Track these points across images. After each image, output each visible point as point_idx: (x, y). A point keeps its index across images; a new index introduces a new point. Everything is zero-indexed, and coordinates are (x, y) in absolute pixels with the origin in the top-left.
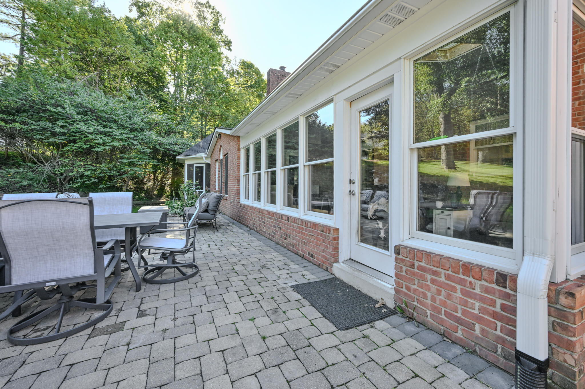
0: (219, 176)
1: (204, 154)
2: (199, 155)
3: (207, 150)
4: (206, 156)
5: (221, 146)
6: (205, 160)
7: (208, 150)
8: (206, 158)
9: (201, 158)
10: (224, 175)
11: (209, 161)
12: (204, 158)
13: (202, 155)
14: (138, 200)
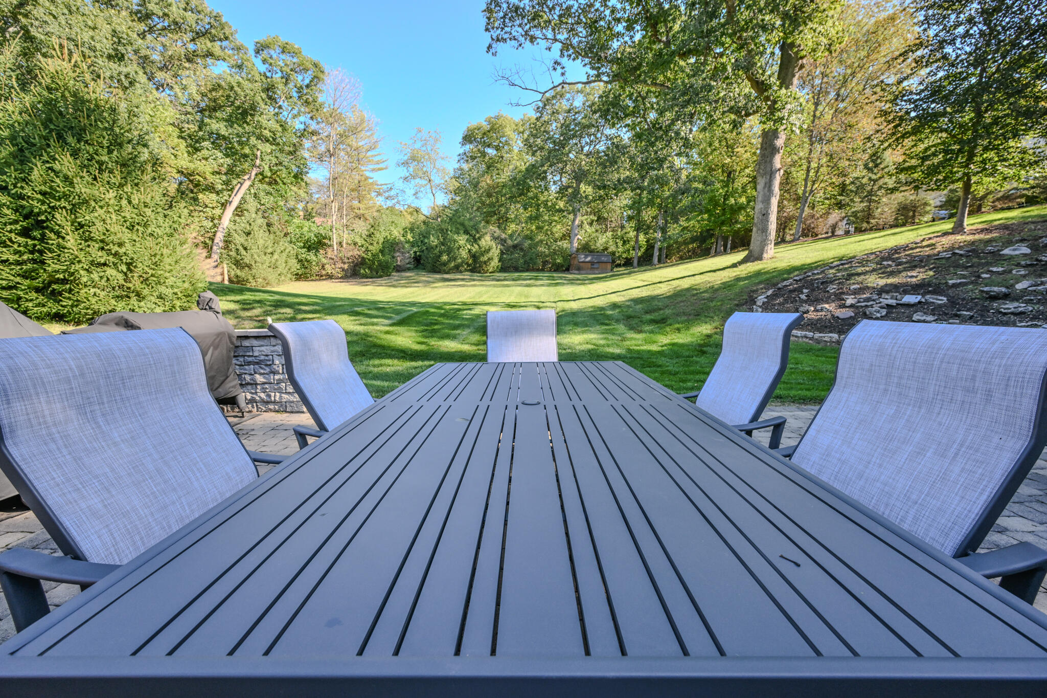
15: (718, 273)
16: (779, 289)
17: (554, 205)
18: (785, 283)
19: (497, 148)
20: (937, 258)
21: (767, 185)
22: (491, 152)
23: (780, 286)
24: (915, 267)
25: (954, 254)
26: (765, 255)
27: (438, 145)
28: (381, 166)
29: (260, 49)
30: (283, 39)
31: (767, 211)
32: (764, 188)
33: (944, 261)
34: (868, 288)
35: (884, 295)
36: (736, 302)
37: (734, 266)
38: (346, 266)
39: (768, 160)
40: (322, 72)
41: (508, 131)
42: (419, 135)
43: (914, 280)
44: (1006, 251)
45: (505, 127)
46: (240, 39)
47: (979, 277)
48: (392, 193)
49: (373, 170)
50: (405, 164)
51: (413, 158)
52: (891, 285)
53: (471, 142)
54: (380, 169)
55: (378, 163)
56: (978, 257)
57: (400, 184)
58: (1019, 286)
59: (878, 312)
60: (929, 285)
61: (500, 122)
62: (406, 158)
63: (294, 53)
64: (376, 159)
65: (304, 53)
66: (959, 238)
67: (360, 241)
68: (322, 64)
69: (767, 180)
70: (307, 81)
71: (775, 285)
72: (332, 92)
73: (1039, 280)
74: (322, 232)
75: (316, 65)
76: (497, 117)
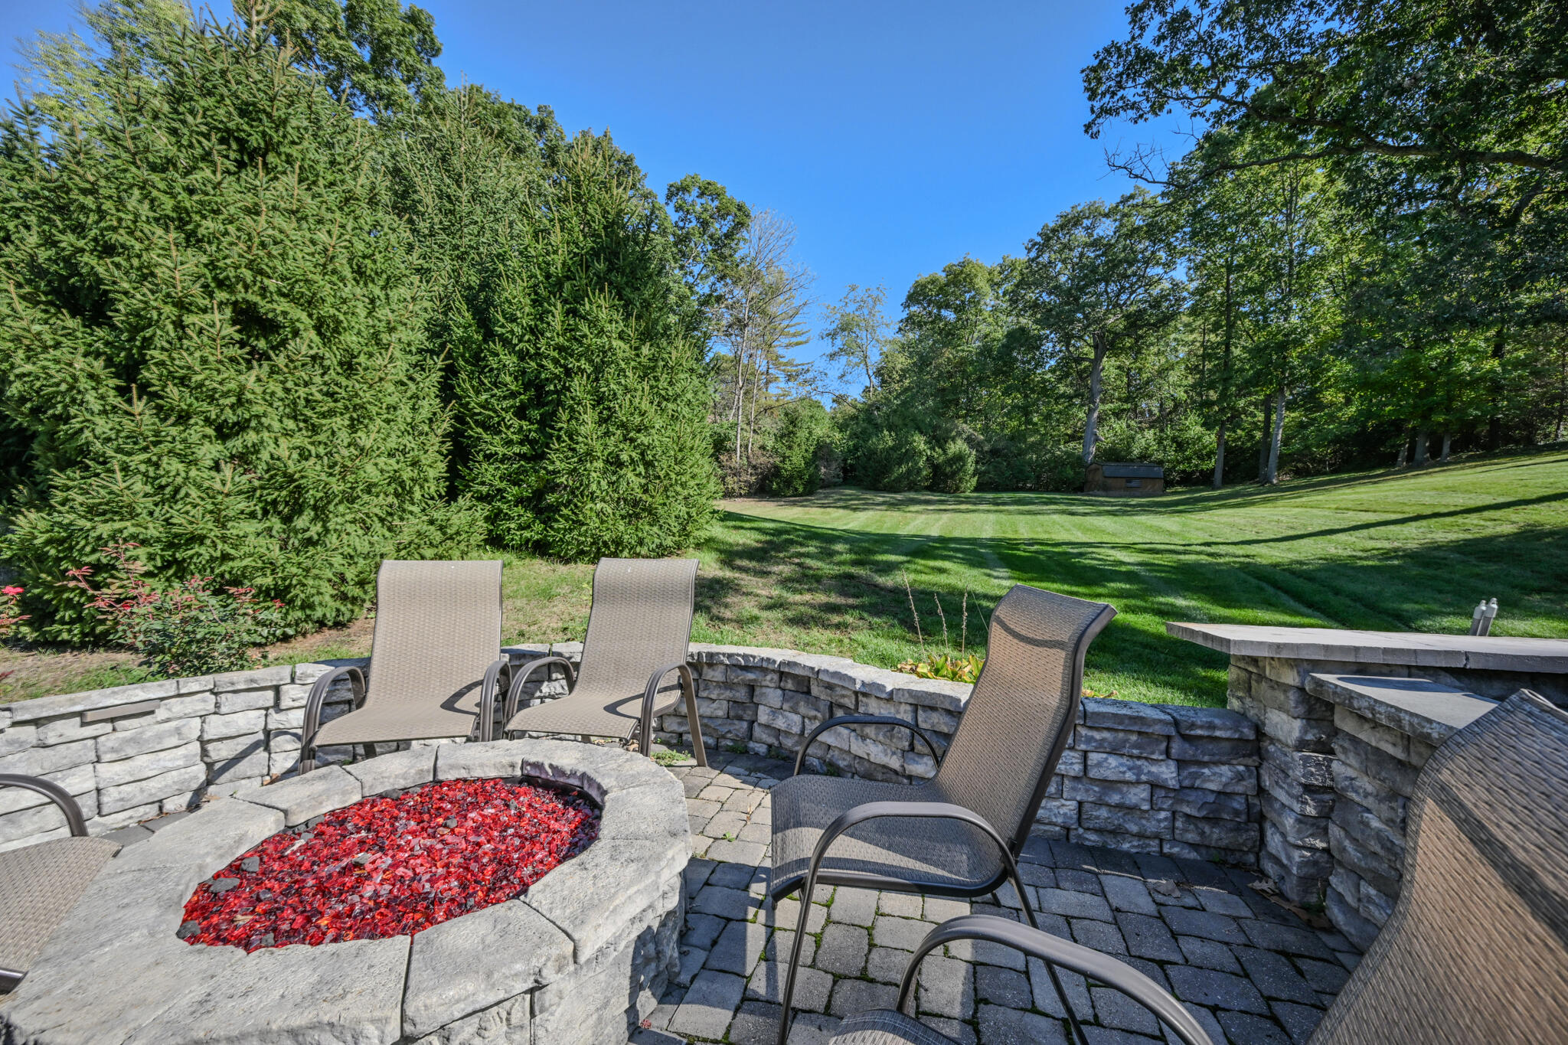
17: (1054, 388)
19: (959, 310)
22: (950, 315)
27: (878, 307)
28: (799, 339)
29: (676, 191)
30: (703, 178)
38: (753, 479)
40: (748, 216)
41: (981, 282)
42: (852, 296)
45: (976, 276)
46: (648, 185)
48: (808, 376)
49: (787, 346)
50: (833, 335)
51: (845, 328)
53: (919, 302)
54: (797, 344)
55: (794, 335)
57: (821, 364)
61: (967, 270)
62: (834, 326)
63: (717, 195)
64: (792, 330)
65: (728, 195)
67: (770, 443)
68: (748, 206)
70: (725, 230)
72: (755, 240)
74: (722, 431)
75: (740, 208)
76: (962, 265)
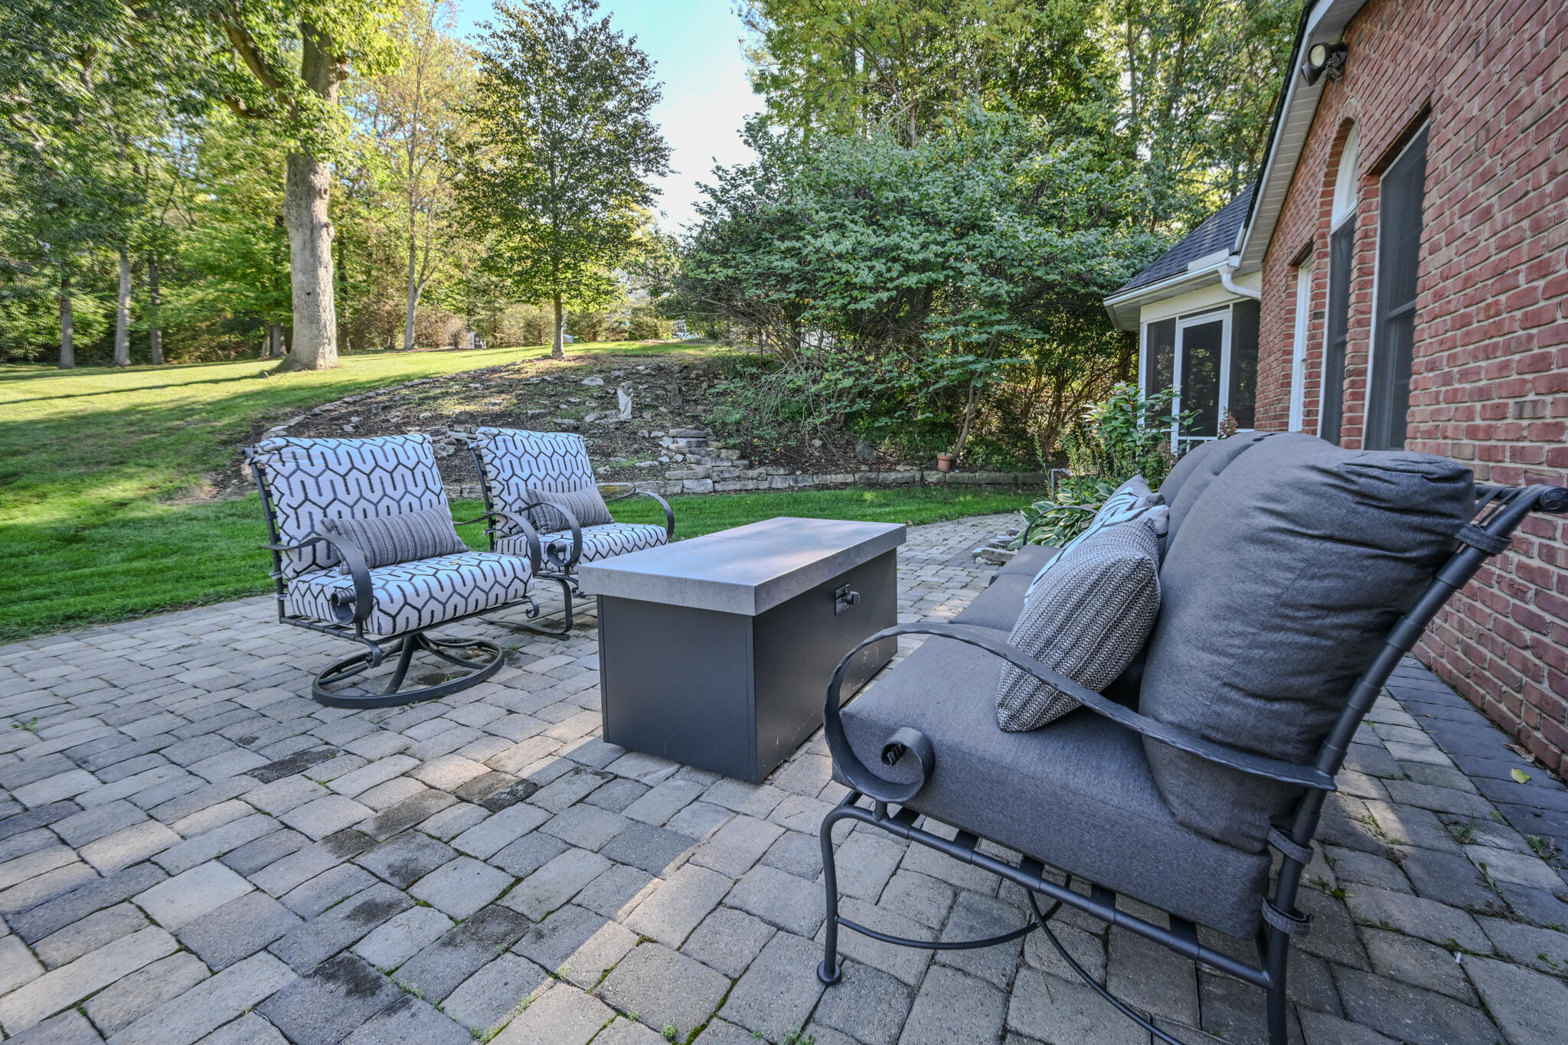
0: (1314, 347)
1: (1226, 252)
2: (1197, 267)
3: (1241, 230)
4: (1236, 261)
5: (1348, 124)
6: (1234, 290)
7: (1246, 226)
8: (1238, 274)
9: (1212, 280)
10: (1363, 323)
11: (1252, 289)
12: (1226, 278)
13: (1220, 261)
14: (1000, 470)
15: (222, 385)
16: (315, 415)
18: (328, 406)
20: (527, 383)
21: (309, 246)
23: (317, 410)
24: (502, 392)
25: (543, 380)
26: (320, 361)
31: (314, 289)
32: (304, 248)
33: (532, 388)
34: (442, 416)
35: (457, 427)
36: (224, 437)
37: (262, 375)
39: (303, 202)
43: (496, 408)
44: (586, 382)
47: (558, 407)
52: (466, 413)
56: (563, 386)
58: (589, 419)
59: (444, 449)
60: (510, 415)
66: (556, 363)
69: (307, 238)
71: (310, 408)
73: (603, 413)
